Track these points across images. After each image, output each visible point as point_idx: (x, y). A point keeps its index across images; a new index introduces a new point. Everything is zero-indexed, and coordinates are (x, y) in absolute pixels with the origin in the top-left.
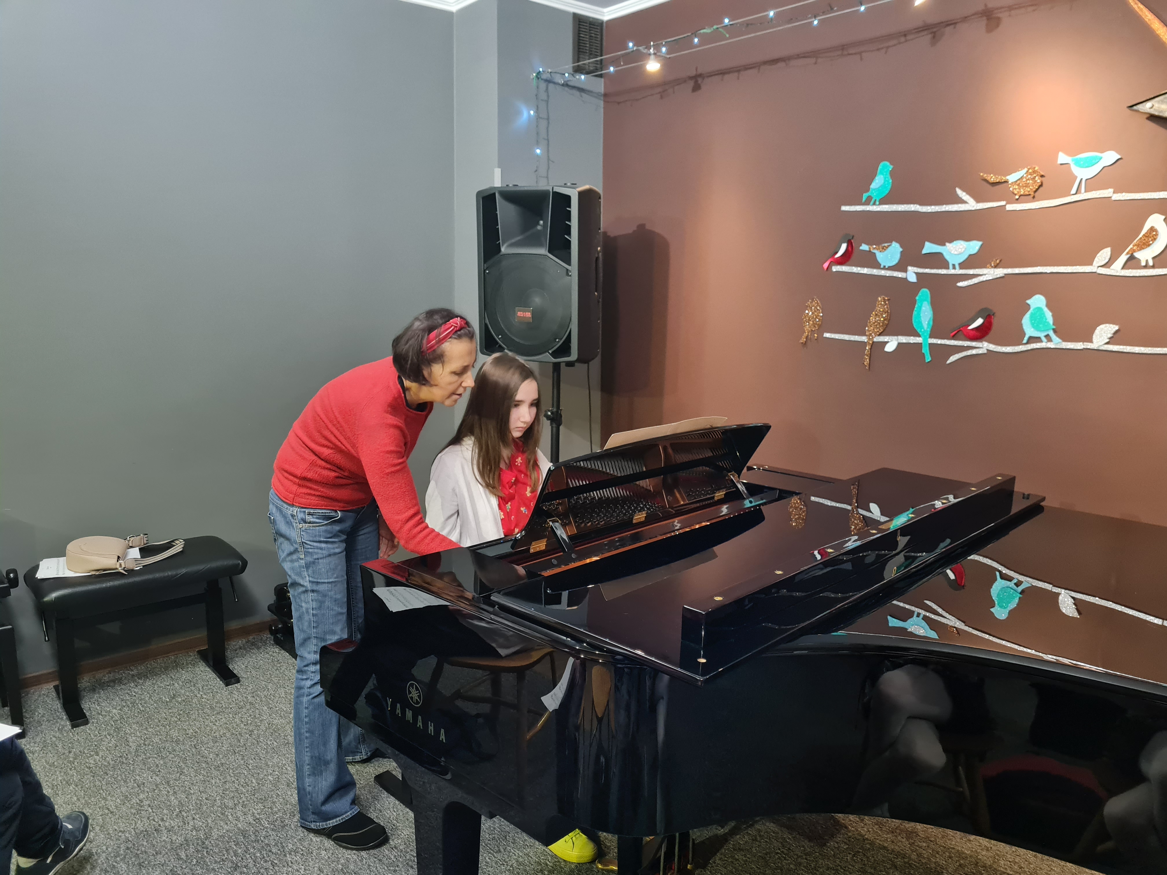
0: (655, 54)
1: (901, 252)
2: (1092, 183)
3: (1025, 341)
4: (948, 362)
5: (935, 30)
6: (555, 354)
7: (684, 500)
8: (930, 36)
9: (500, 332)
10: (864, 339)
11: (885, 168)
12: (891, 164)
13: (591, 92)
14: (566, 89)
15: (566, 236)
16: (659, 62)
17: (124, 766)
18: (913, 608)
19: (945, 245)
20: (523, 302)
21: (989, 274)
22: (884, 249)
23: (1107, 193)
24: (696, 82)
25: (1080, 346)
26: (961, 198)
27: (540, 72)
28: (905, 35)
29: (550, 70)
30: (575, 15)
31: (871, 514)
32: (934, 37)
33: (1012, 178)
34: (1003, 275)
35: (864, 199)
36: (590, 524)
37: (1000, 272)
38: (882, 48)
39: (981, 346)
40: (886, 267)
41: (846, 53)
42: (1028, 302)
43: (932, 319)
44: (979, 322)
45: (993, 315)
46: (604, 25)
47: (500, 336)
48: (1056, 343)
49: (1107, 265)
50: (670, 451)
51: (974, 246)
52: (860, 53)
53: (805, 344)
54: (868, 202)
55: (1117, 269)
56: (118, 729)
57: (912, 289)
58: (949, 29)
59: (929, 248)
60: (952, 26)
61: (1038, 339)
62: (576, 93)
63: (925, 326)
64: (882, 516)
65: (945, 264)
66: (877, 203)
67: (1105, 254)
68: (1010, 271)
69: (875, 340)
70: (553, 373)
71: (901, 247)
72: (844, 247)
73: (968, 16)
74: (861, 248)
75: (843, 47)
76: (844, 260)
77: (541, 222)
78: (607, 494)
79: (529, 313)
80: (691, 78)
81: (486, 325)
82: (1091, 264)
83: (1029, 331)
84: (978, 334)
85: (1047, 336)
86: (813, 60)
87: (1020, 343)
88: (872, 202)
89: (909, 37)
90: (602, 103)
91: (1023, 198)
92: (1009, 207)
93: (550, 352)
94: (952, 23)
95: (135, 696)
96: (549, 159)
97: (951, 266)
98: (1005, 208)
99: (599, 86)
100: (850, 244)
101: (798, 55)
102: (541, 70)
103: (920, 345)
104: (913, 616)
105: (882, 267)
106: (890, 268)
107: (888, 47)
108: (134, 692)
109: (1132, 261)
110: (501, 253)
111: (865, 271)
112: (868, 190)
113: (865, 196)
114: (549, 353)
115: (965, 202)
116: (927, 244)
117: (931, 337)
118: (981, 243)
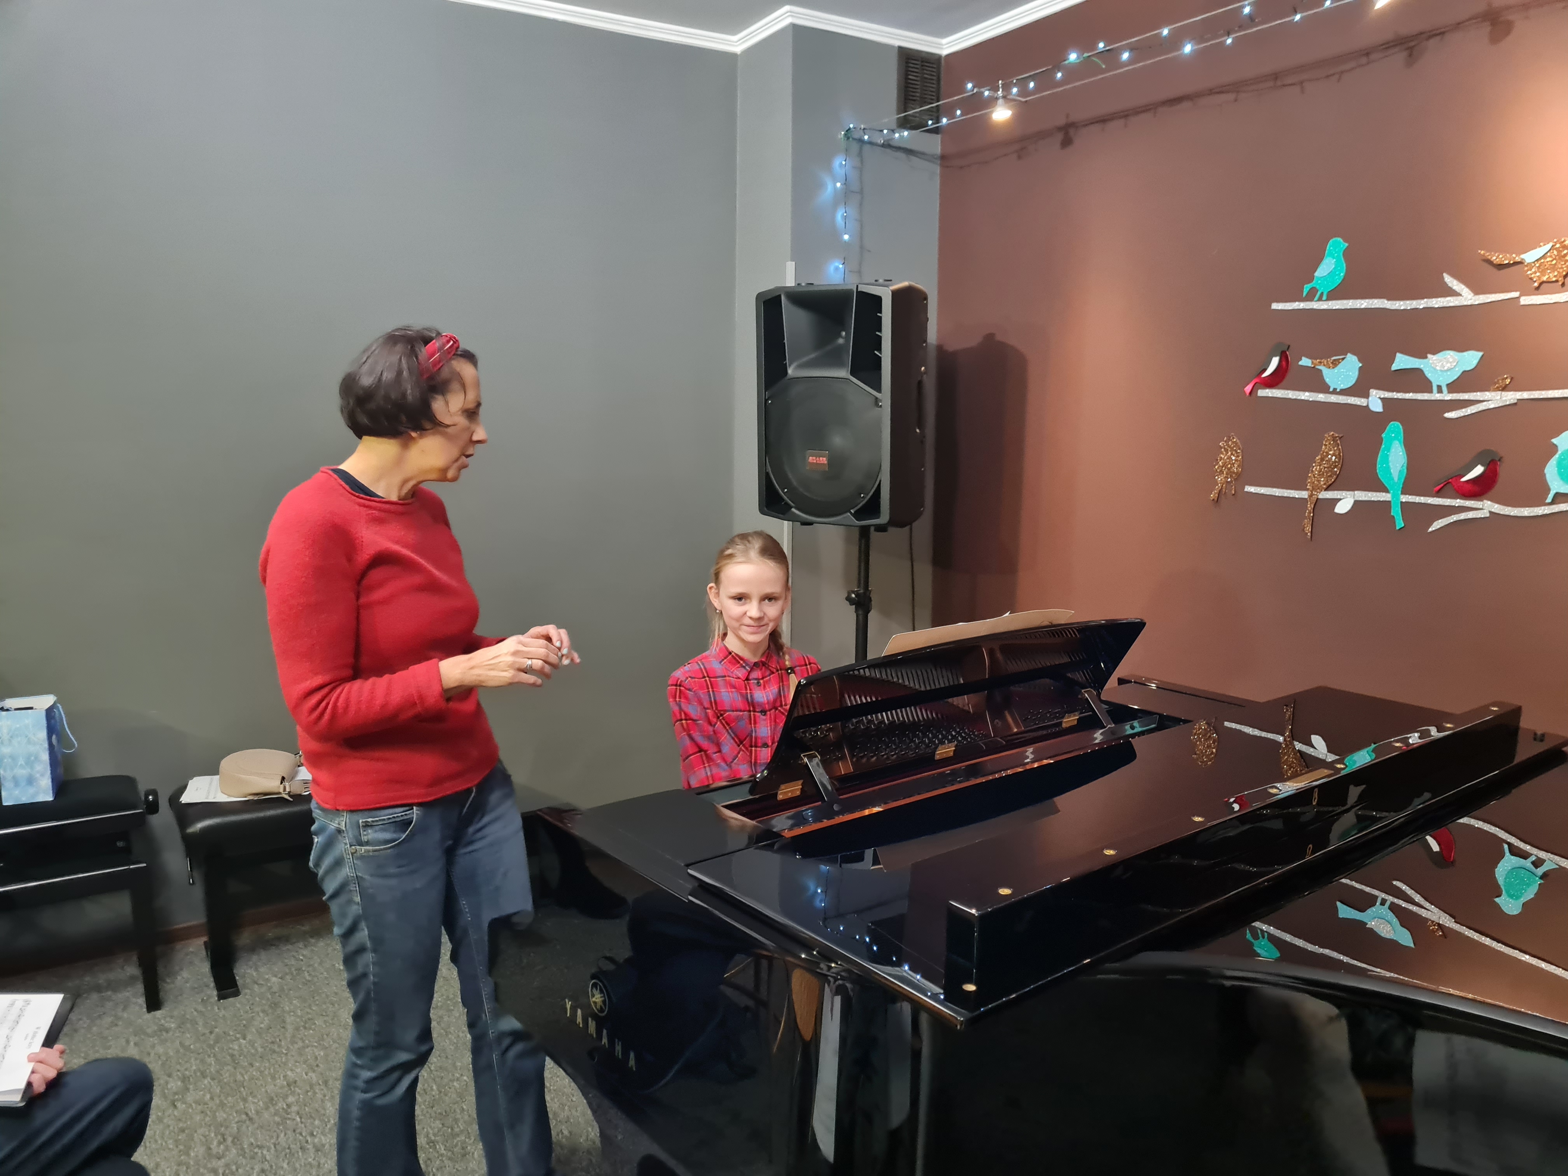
0: (1004, 97)
1: (1360, 368)
3: (1549, 500)
4: (1430, 530)
5: (1412, 44)
6: (858, 515)
7: (1018, 726)
8: (1404, 54)
9: (785, 482)
10: (1304, 494)
11: (1337, 246)
12: (1345, 241)
13: (923, 154)
14: (888, 150)
15: (876, 352)
16: (1009, 108)
17: (275, 1056)
18: (1375, 892)
19: (1426, 357)
20: (817, 441)
21: (1495, 398)
22: (1335, 364)
24: (1067, 134)
26: (1450, 288)
27: (850, 129)
28: (1367, 54)
29: (862, 127)
30: (901, 50)
31: (1312, 750)
32: (1410, 55)
33: (1530, 257)
34: (1516, 401)
35: (1305, 294)
36: (875, 758)
37: (1513, 397)
38: (1334, 74)
39: (1481, 507)
40: (1338, 390)
41: (1279, 83)
42: (1554, 441)
43: (1405, 465)
44: (1479, 470)
45: (1499, 460)
46: (943, 62)
47: (786, 490)
50: (999, 655)
51: (1471, 359)
52: (1301, 83)
53: (1217, 501)
54: (1310, 297)
56: (275, 1005)
57: (1378, 422)
58: (1432, 42)
59: (1402, 362)
60: (1438, 38)
62: (901, 155)
63: (1396, 479)
64: (1328, 754)
65: (1426, 386)
66: (1324, 298)
68: (1525, 395)
69: (1320, 496)
70: (860, 540)
71: (1360, 360)
72: (1275, 361)
73: (1463, 22)
74: (1300, 363)
75: (1275, 76)
76: (1274, 381)
77: (844, 333)
78: (903, 716)
79: (825, 459)
80: (1060, 129)
81: (767, 474)
83: (1556, 485)
84: (1476, 489)
86: (1231, 97)
87: (1542, 503)
88: (1316, 299)
89: (1373, 56)
90: (937, 169)
91: (1546, 286)
92: (1525, 300)
93: (852, 511)
94: (1438, 33)
95: (302, 960)
96: (862, 247)
97: (1435, 389)
98: (1519, 302)
99: (934, 145)
100: (1284, 357)
101: (1211, 90)
102: (851, 126)
103: (1389, 504)
104: (1374, 905)
105: (1331, 390)
106: (1343, 392)
107: (1342, 72)
108: (303, 955)
110: (788, 377)
111: (1305, 396)
112: (1311, 279)
113: (1307, 288)
114: (851, 513)
115: (1459, 295)
116: (1398, 355)
117: (1404, 492)
118: (1481, 354)
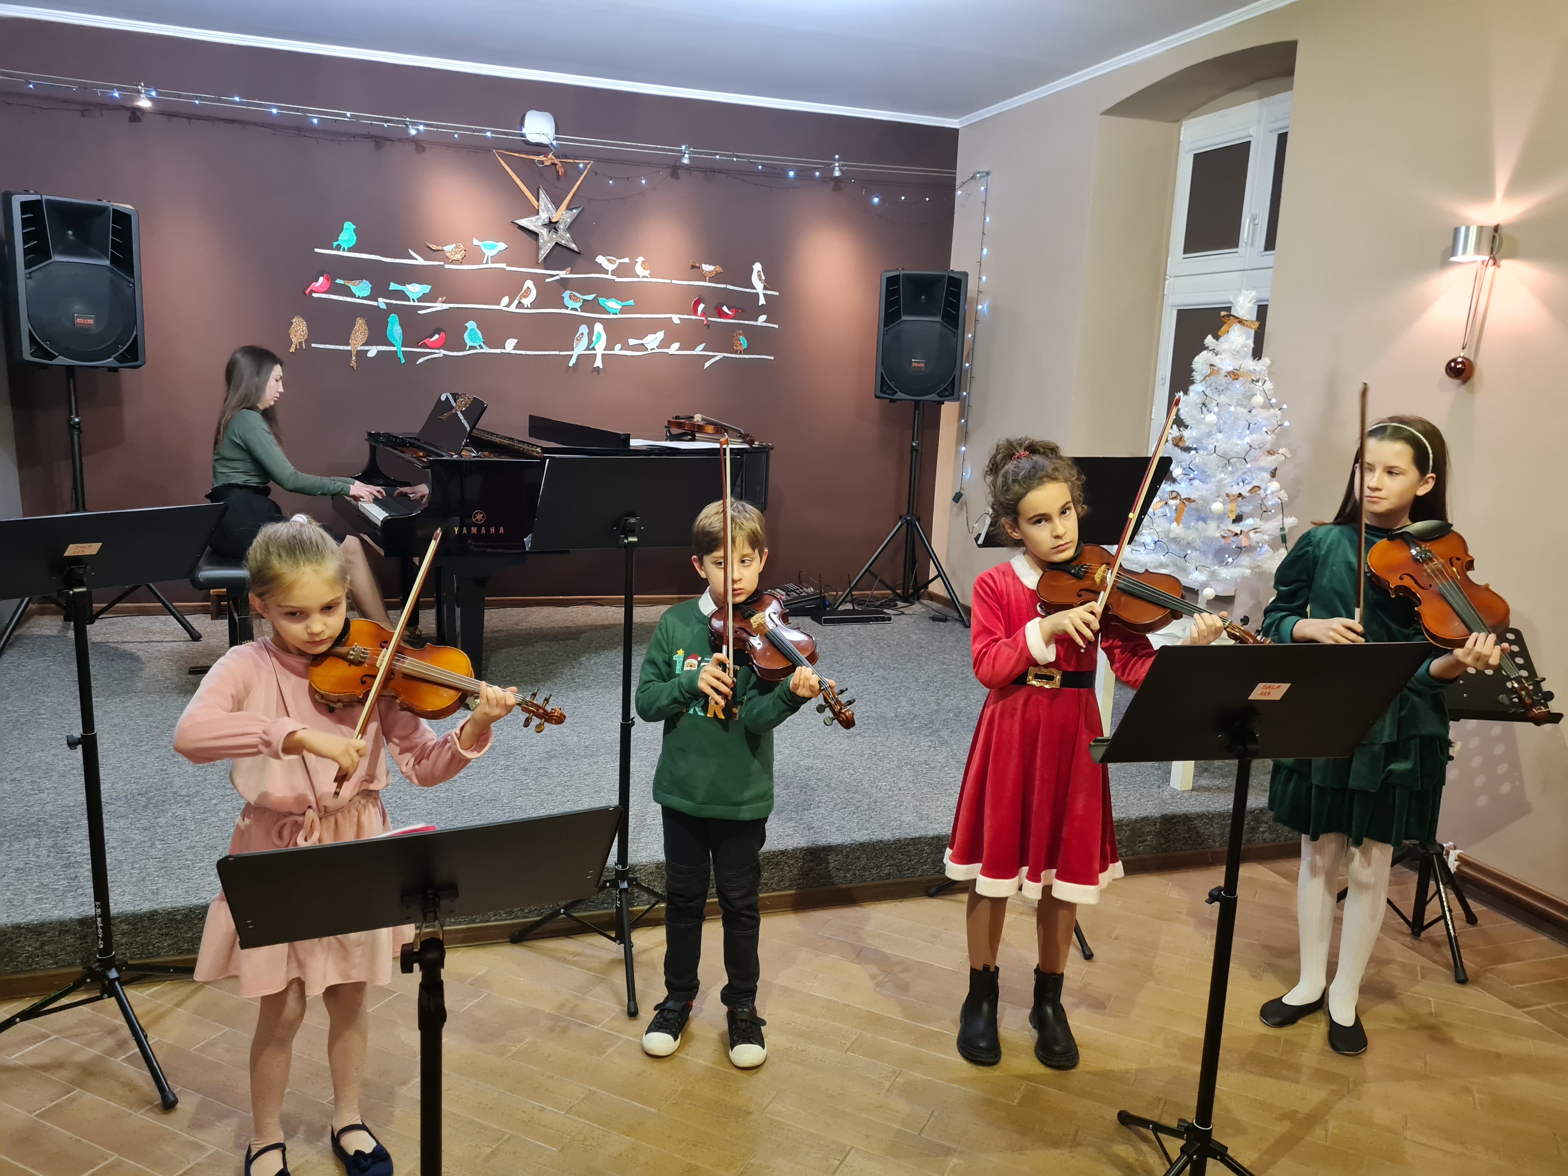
1: (371, 288)
2: (495, 260)
3: (467, 348)
4: (417, 363)
9: (47, 338)
11: (349, 227)
12: (354, 224)
16: (149, 100)
19: (405, 285)
21: (439, 306)
22: (357, 284)
23: (503, 266)
25: (498, 351)
26: (413, 256)
32: (377, 145)
33: (448, 248)
34: (449, 308)
35: (335, 247)
37: (446, 306)
40: (361, 297)
42: (466, 325)
43: (402, 334)
44: (437, 336)
47: (48, 343)
48: (486, 350)
49: (508, 306)
51: (426, 289)
53: (295, 353)
55: (513, 308)
58: (388, 143)
59: (393, 286)
61: (475, 348)
63: (398, 340)
66: (346, 250)
67: (505, 300)
68: (452, 306)
69: (359, 349)
71: (371, 284)
74: (338, 282)
79: (92, 320)
80: (130, 110)
81: (30, 330)
82: (499, 304)
83: (469, 343)
85: (480, 346)
87: (465, 350)
88: (341, 250)
89: (358, 140)
91: (453, 262)
92: (447, 266)
93: (112, 357)
97: (411, 300)
98: (444, 267)
100: (326, 278)
103: (396, 352)
105: (358, 297)
109: (520, 305)
110: (52, 261)
111: (341, 298)
112: (337, 240)
113: (336, 244)
115: (416, 259)
116: (392, 284)
117: (403, 346)
118: (430, 287)
